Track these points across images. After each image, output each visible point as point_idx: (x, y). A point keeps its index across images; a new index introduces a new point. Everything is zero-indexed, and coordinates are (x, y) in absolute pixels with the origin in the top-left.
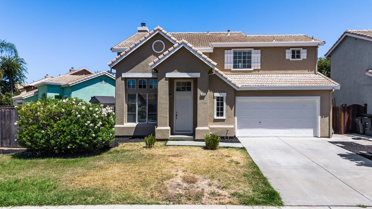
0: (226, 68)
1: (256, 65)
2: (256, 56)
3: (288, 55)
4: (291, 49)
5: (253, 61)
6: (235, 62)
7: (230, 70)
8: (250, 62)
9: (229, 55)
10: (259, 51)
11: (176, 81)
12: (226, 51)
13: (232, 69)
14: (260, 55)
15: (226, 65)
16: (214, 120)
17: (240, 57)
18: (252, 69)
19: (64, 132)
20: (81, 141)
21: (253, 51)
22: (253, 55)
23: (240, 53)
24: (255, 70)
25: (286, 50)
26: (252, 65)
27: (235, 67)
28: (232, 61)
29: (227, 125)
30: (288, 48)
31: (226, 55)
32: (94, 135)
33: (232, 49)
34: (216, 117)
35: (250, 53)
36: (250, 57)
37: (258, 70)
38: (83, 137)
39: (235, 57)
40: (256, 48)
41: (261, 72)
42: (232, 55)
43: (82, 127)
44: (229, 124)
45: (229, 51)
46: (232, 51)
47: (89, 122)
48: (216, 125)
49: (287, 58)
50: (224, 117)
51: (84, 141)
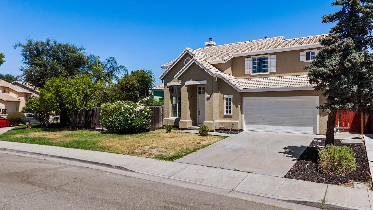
0: (246, 73)
1: (272, 69)
2: (272, 62)
3: (303, 58)
4: (305, 51)
5: (269, 66)
6: (254, 68)
7: (249, 75)
8: (266, 66)
9: (249, 62)
10: (275, 56)
11: (198, 87)
12: (246, 59)
13: (252, 74)
14: (275, 60)
15: (246, 71)
16: (224, 116)
17: (258, 63)
18: (268, 73)
19: (117, 119)
20: (124, 125)
21: (269, 56)
22: (269, 60)
23: (258, 60)
24: (271, 73)
25: (300, 53)
26: (269, 69)
27: (254, 72)
28: (251, 67)
29: (233, 120)
30: (302, 51)
31: (246, 63)
32: (130, 122)
33: (251, 57)
34: (225, 114)
35: (266, 59)
36: (266, 62)
37: (274, 73)
38: (125, 122)
39: (254, 64)
40: (271, 54)
41: (276, 75)
42: (251, 62)
43: (125, 117)
44: (235, 119)
45: (249, 59)
46: (251, 58)
47: (127, 114)
48: (225, 120)
49: (301, 60)
50: (231, 114)
51: (126, 125)
